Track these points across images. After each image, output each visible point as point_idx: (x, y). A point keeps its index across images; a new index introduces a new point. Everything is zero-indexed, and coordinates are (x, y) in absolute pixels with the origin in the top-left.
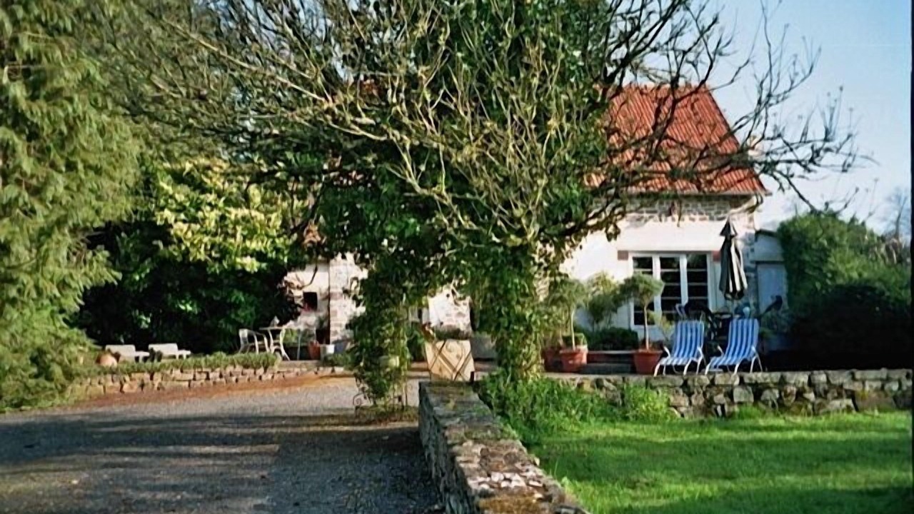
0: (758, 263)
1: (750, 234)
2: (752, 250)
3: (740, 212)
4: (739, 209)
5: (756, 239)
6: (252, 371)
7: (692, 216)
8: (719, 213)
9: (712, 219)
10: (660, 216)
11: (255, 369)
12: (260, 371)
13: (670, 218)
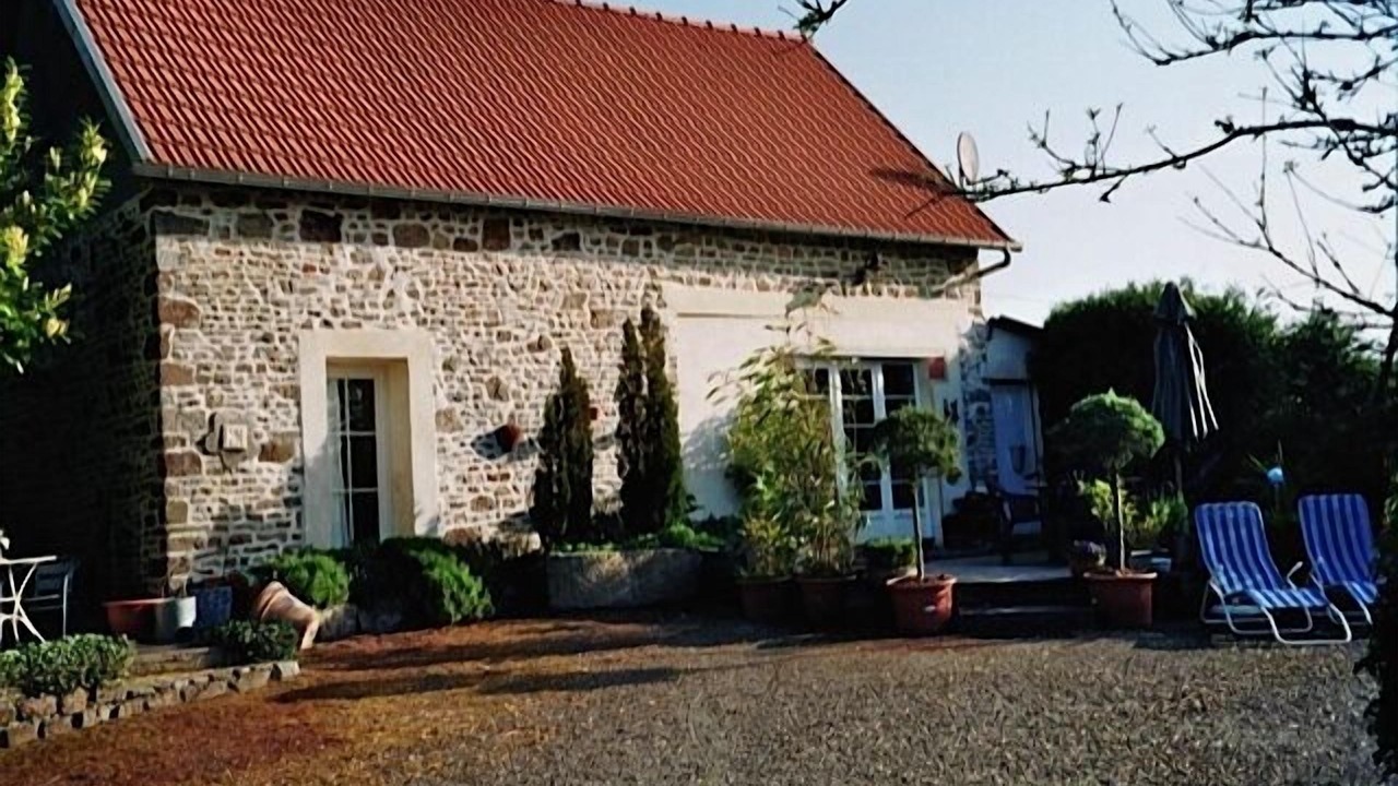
0: (993, 382)
1: (980, 325)
2: (984, 357)
3: (963, 282)
4: (961, 276)
5: (989, 338)
6: (52, 700)
7: (894, 286)
8: (933, 282)
9: (922, 294)
10: (843, 284)
11: (60, 694)
12: (77, 700)
13: (859, 289)
